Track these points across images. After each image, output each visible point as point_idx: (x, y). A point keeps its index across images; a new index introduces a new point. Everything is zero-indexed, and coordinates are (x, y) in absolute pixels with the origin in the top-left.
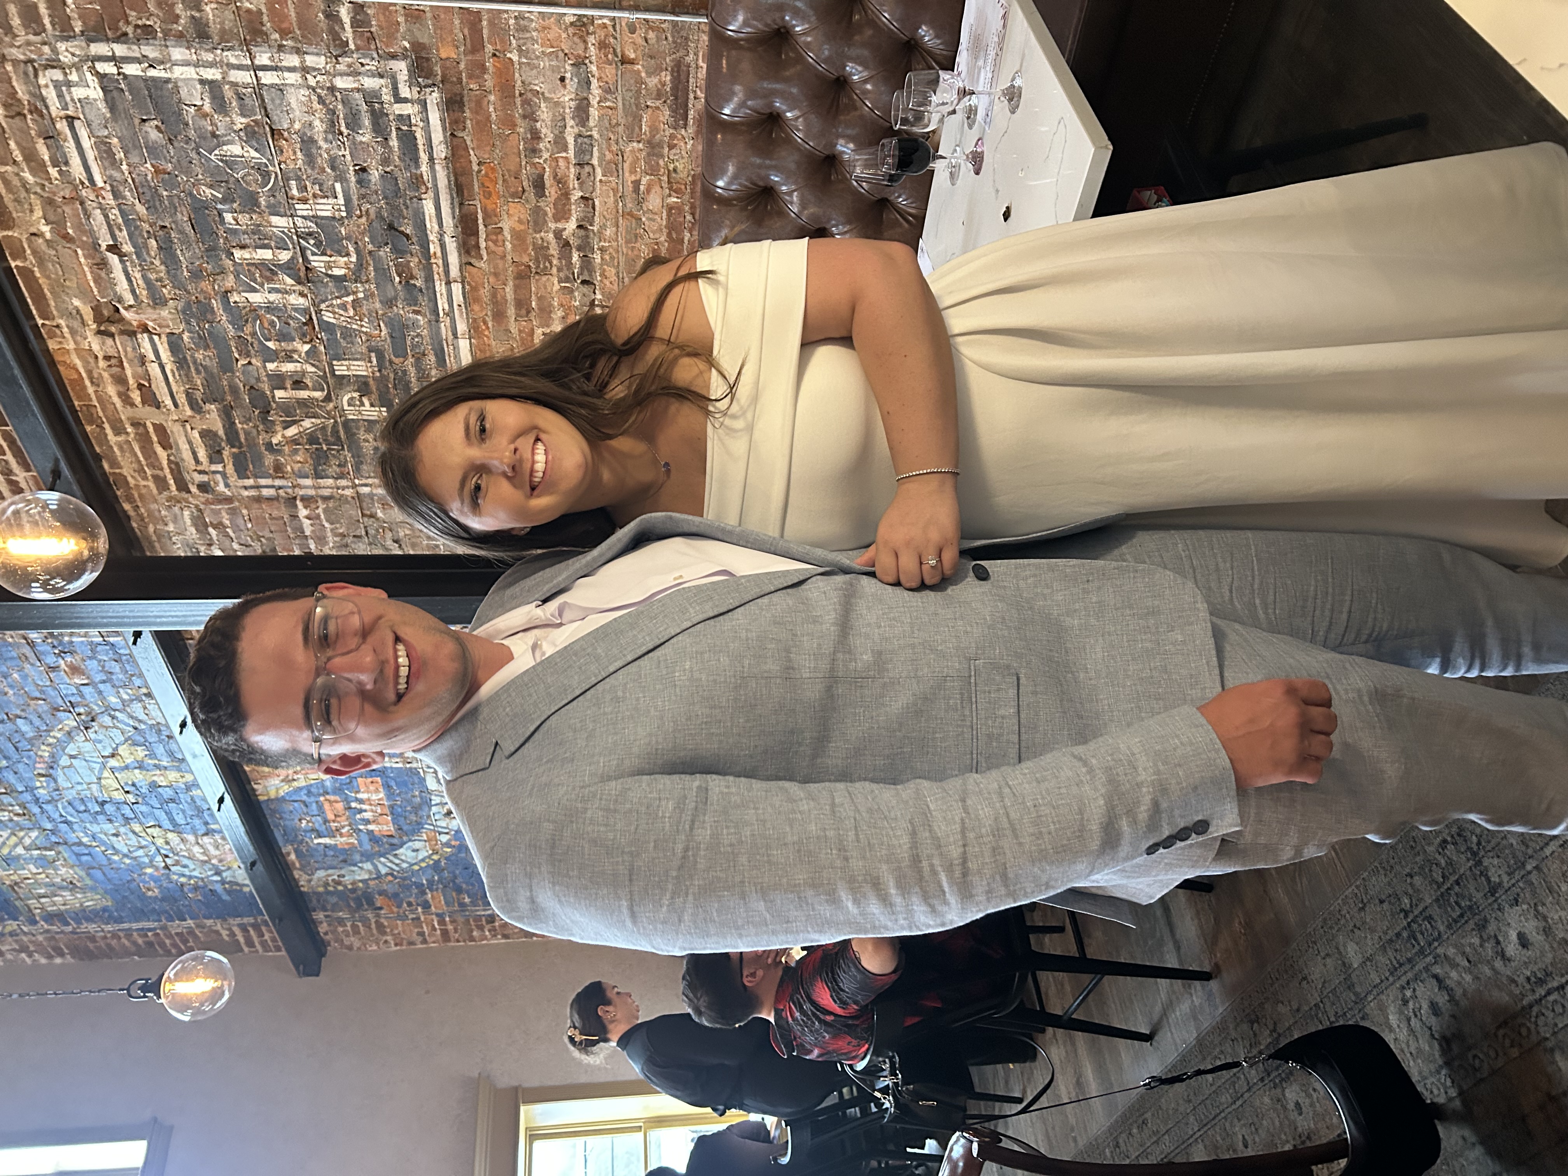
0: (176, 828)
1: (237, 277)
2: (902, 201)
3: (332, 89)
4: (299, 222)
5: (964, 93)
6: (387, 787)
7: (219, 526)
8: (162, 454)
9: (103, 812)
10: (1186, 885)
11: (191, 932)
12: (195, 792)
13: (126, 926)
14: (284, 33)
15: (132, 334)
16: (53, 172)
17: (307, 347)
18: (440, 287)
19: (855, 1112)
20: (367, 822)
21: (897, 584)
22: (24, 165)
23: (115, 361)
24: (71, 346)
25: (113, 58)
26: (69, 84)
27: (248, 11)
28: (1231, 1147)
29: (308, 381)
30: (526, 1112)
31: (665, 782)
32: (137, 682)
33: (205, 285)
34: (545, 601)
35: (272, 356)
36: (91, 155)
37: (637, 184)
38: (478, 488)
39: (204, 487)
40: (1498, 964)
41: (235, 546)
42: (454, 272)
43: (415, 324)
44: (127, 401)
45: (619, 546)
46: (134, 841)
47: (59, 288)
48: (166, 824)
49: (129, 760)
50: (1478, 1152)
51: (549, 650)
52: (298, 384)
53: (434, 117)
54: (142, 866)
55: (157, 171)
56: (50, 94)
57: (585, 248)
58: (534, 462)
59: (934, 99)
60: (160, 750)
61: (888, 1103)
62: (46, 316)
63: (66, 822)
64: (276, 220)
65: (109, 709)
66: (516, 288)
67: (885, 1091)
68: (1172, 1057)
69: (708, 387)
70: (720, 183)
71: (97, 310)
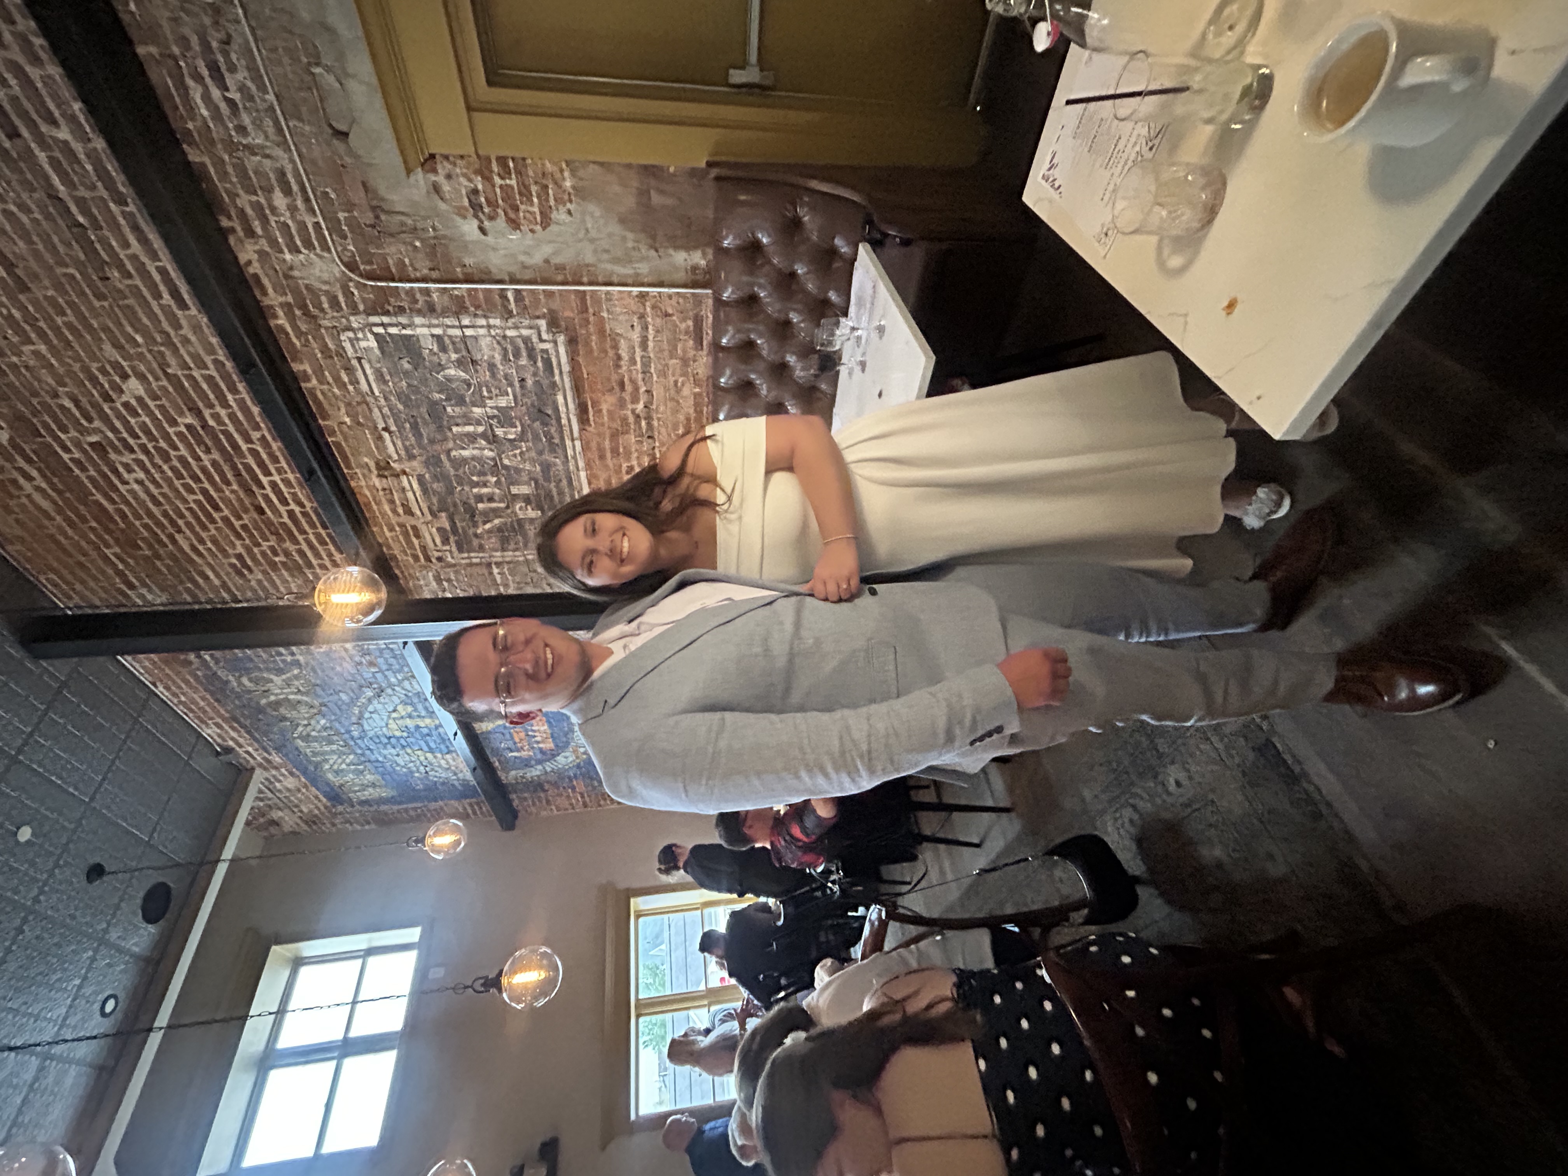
0: (431, 751)
1: (455, 441)
2: (823, 387)
3: (505, 337)
4: (488, 409)
5: (853, 329)
6: (549, 722)
7: (449, 580)
8: (416, 542)
9: (389, 743)
10: (995, 760)
11: (441, 808)
12: (441, 730)
13: (405, 806)
14: (477, 307)
15: (397, 476)
16: (351, 388)
17: (495, 479)
18: (568, 443)
19: (818, 894)
20: (538, 742)
21: (826, 599)
22: (334, 385)
23: (388, 491)
24: (363, 483)
25: (382, 325)
26: (358, 339)
27: (457, 296)
28: (1026, 905)
29: (496, 498)
30: (635, 903)
31: (700, 716)
32: (406, 669)
33: (437, 447)
34: (630, 621)
35: (477, 485)
36: (371, 378)
37: (676, 382)
38: (592, 562)
39: (439, 559)
40: (1165, 797)
41: (458, 591)
42: (576, 434)
43: (555, 465)
44: (394, 511)
45: (669, 590)
46: (407, 758)
47: (357, 453)
48: (426, 748)
49: (403, 713)
50: (1159, 901)
51: (633, 648)
52: (491, 499)
53: (562, 350)
54: (412, 772)
55: (409, 385)
56: (347, 345)
57: (649, 418)
58: (622, 547)
59: (838, 332)
60: (420, 707)
61: (836, 888)
62: (349, 467)
63: (369, 749)
64: (475, 409)
65: (391, 686)
66: (611, 441)
67: (833, 882)
68: (993, 855)
69: (715, 497)
70: (722, 380)
71: (377, 464)
